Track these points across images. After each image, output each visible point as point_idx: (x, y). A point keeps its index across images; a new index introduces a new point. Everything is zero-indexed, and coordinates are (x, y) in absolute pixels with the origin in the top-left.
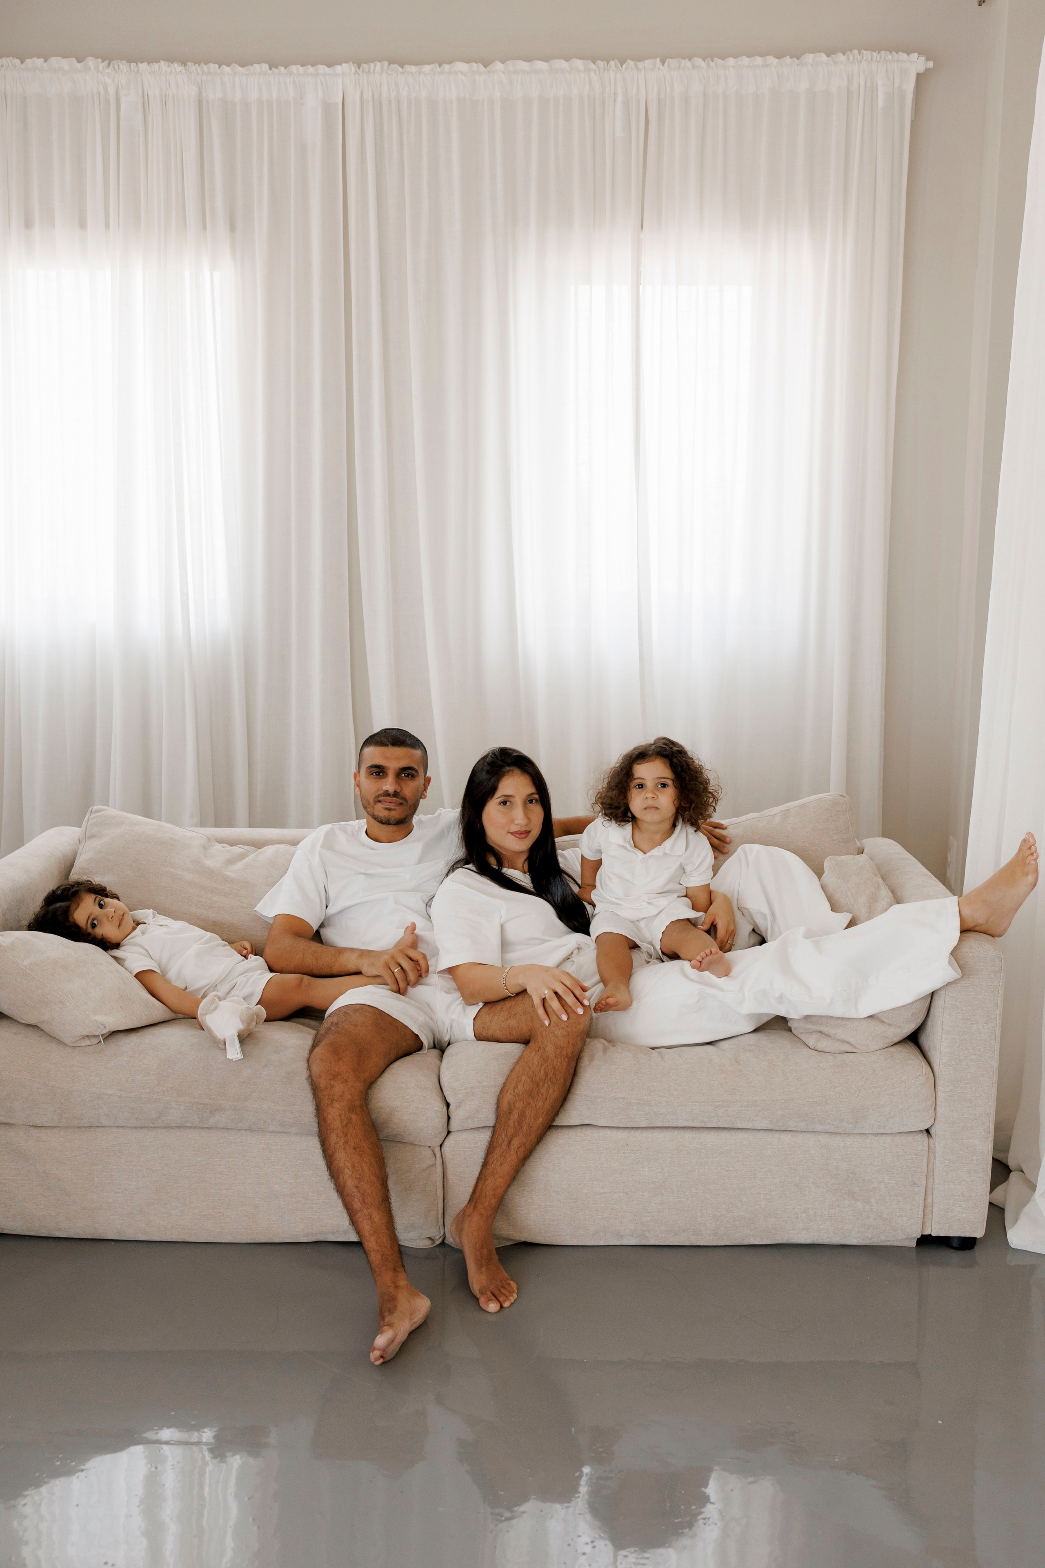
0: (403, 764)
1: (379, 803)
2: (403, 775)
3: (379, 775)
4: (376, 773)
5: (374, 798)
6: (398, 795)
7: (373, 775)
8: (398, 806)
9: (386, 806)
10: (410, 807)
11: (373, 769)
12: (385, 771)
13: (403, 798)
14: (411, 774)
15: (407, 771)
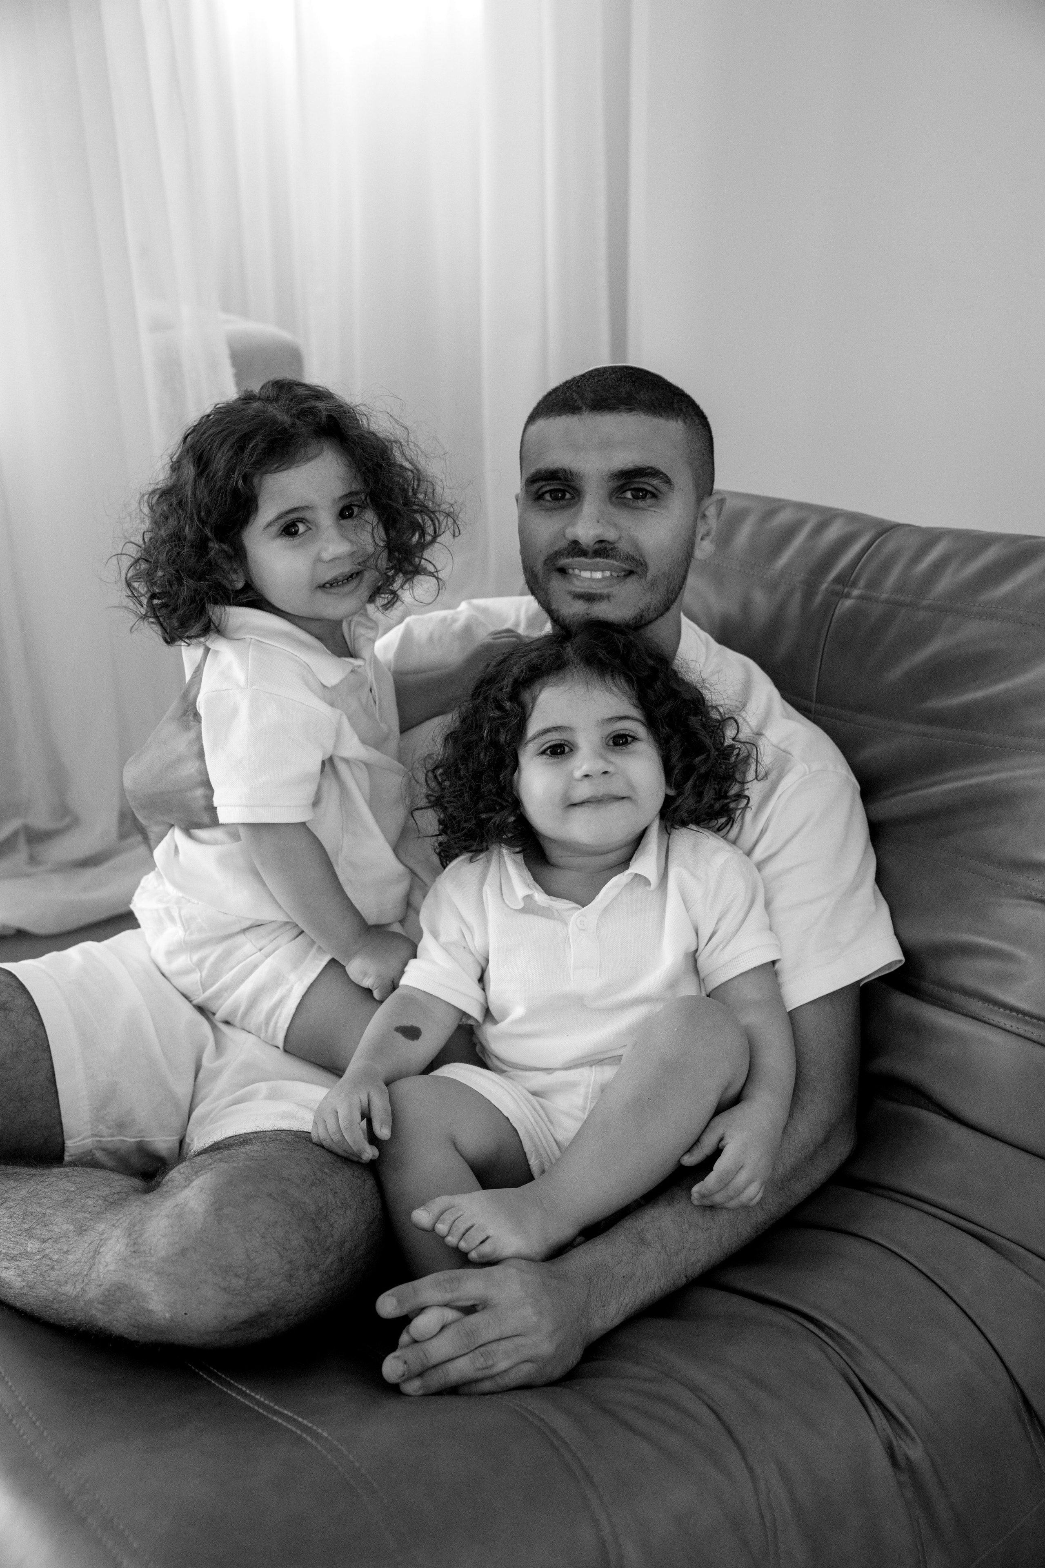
1: (558, 575)
5: (545, 563)
6: (612, 549)
7: (544, 499)
8: (617, 584)
9: (579, 587)
10: (653, 585)
11: (544, 483)
12: (572, 484)
13: (630, 558)
14: (649, 488)
15: (637, 480)
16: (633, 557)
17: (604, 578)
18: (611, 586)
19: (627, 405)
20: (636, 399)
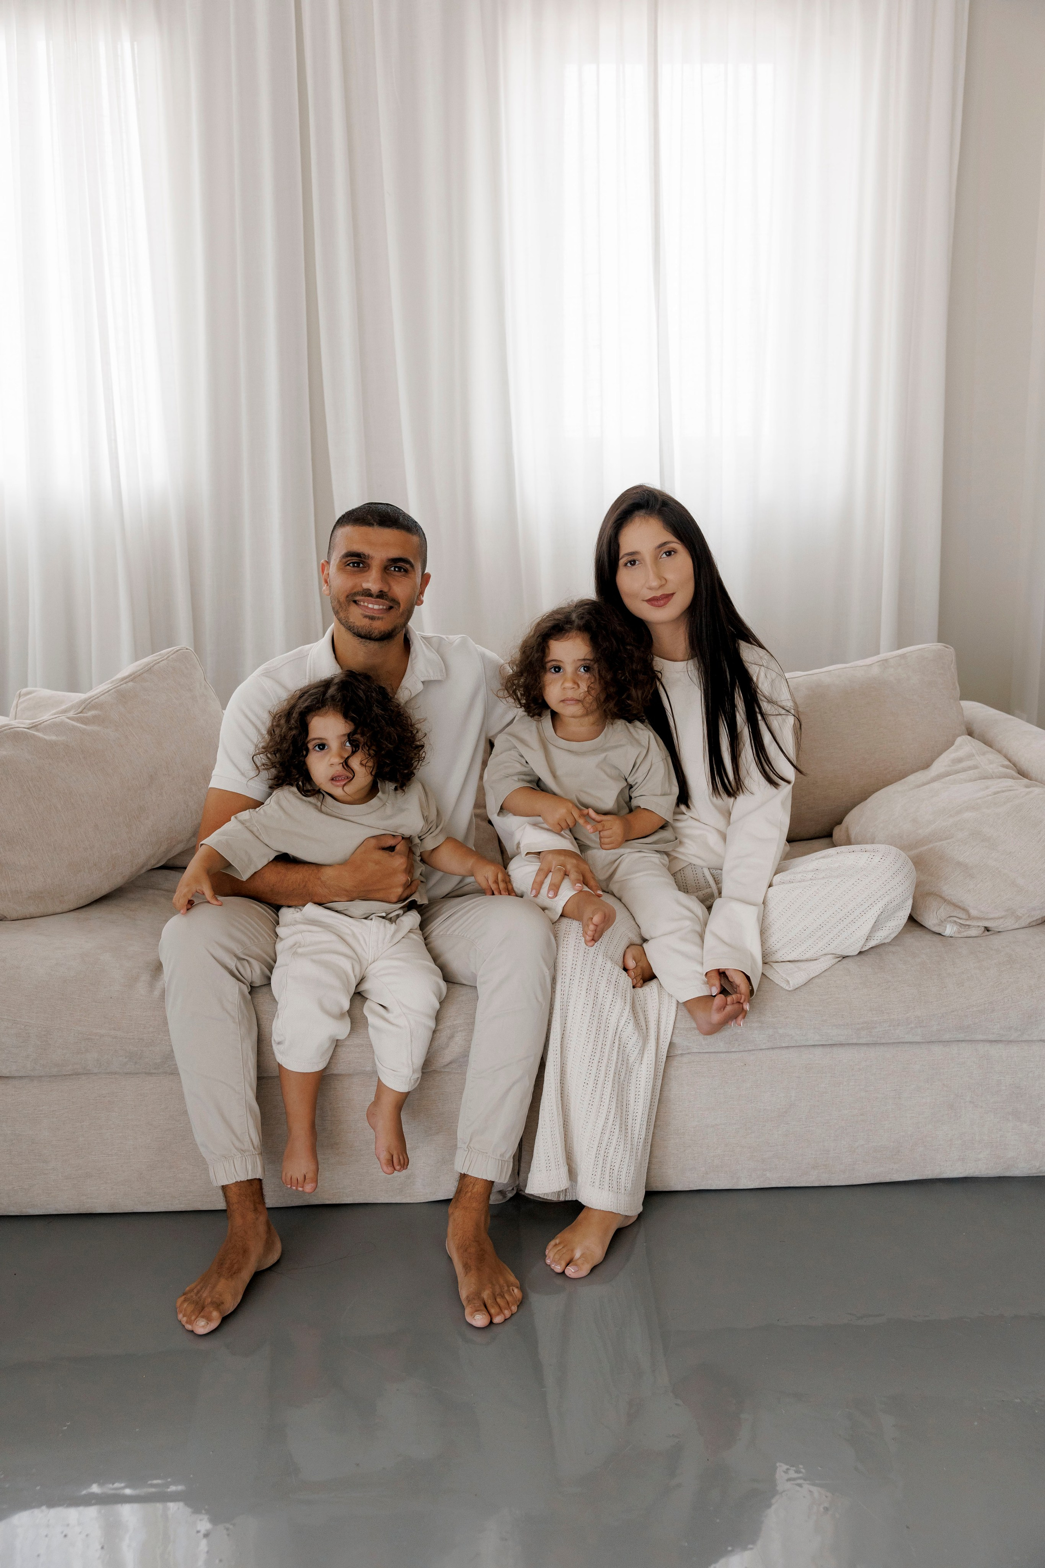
0: (394, 553)
3: (358, 566)
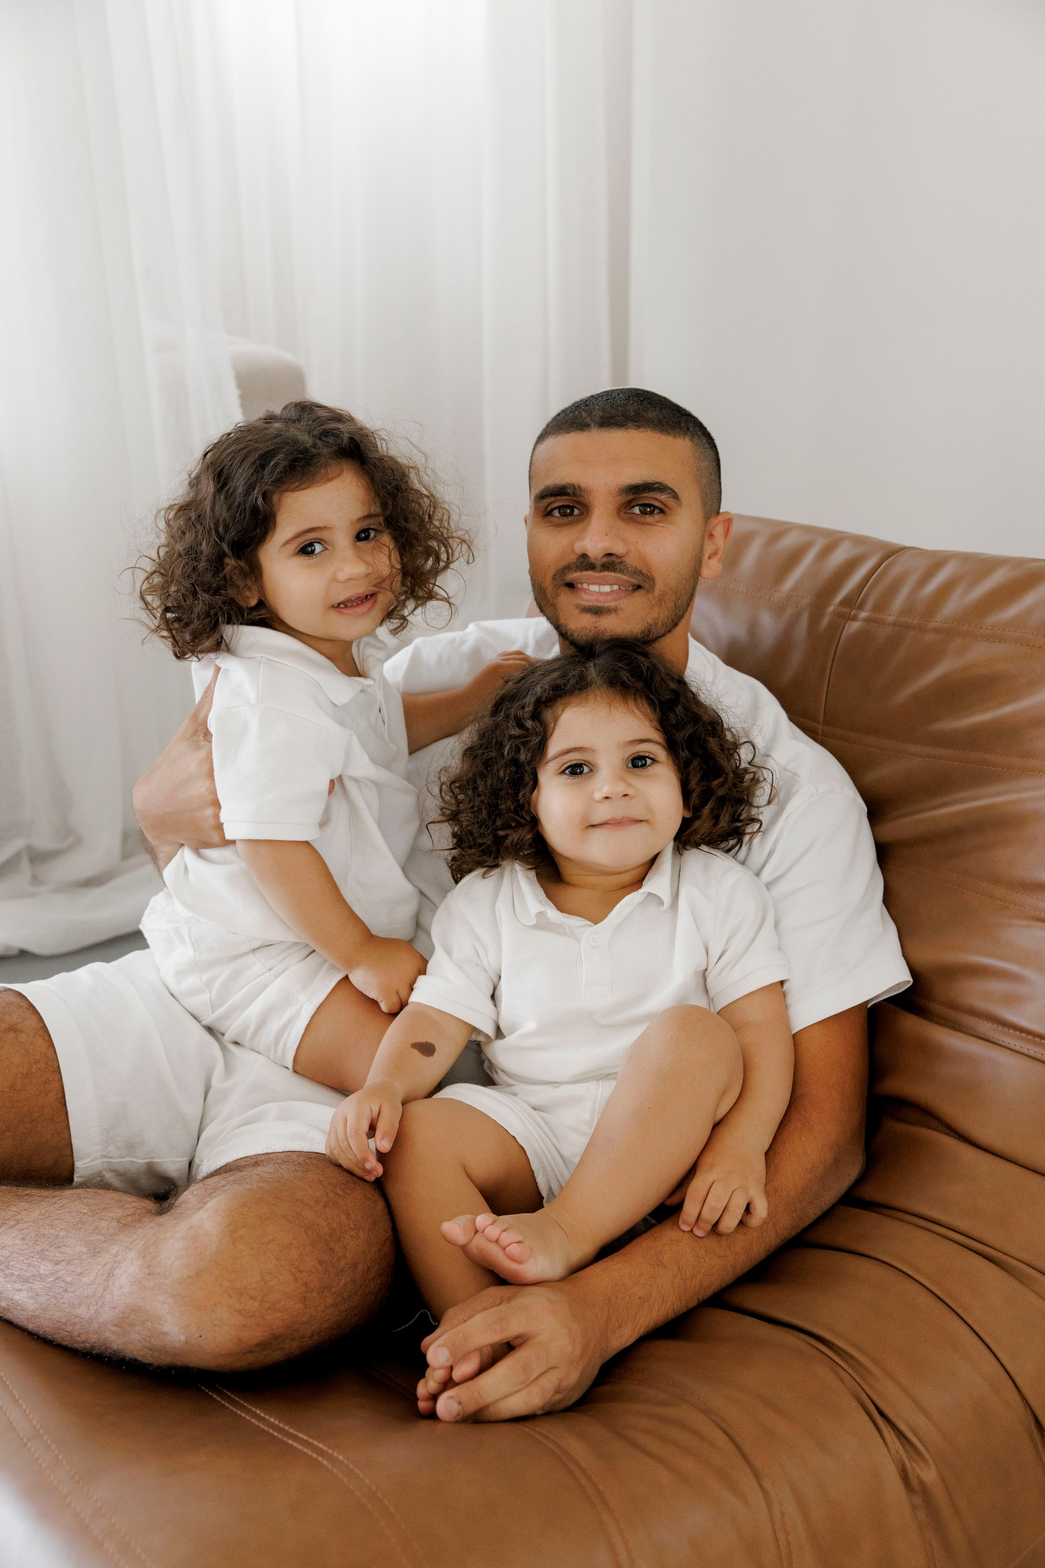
1: (566, 589)
2: (637, 510)
4: (559, 508)
5: (554, 578)
6: (620, 563)
7: (553, 516)
8: (625, 597)
9: (587, 600)
10: (661, 599)
11: (553, 499)
12: (582, 499)
13: (637, 572)
14: (657, 504)
15: (645, 495)
16: (640, 572)
17: (612, 592)
18: (619, 599)
19: (635, 422)
20: (643, 416)
